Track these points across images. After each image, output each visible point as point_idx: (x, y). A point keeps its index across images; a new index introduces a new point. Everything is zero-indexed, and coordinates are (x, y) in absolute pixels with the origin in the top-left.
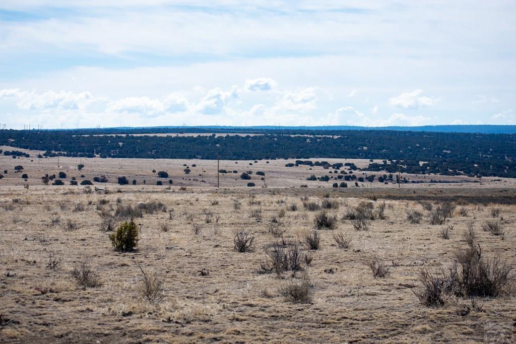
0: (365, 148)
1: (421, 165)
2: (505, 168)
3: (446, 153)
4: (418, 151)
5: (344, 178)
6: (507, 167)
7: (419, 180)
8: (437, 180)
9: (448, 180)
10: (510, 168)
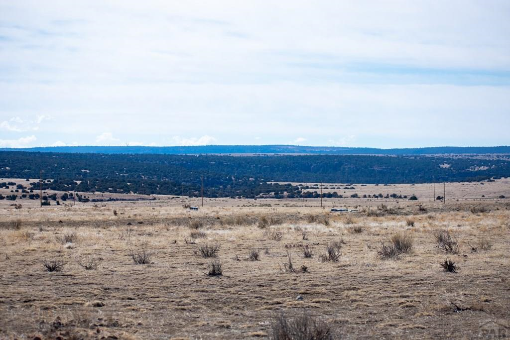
0: (7, 168)
1: (78, 184)
2: (157, 187)
3: (86, 173)
4: (60, 171)
5: (28, 196)
6: (158, 186)
7: (98, 198)
8: (115, 198)
9: (124, 198)
10: (162, 186)
